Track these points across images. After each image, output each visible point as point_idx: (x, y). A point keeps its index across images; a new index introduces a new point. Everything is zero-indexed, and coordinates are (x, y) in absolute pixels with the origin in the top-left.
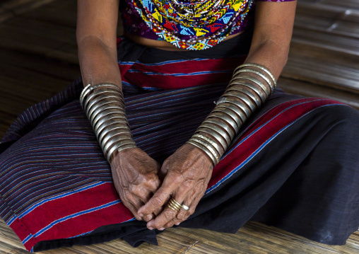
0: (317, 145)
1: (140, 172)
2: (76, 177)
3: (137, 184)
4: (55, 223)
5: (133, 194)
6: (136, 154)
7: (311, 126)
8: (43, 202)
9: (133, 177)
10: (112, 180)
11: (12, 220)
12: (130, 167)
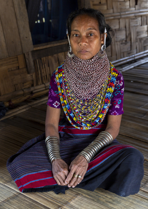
0: (122, 162)
1: (62, 167)
2: (39, 167)
3: (60, 172)
4: (30, 182)
5: (58, 175)
6: (61, 161)
7: (121, 155)
8: (27, 175)
9: (59, 169)
10: (52, 170)
11: (16, 180)
12: (59, 165)
